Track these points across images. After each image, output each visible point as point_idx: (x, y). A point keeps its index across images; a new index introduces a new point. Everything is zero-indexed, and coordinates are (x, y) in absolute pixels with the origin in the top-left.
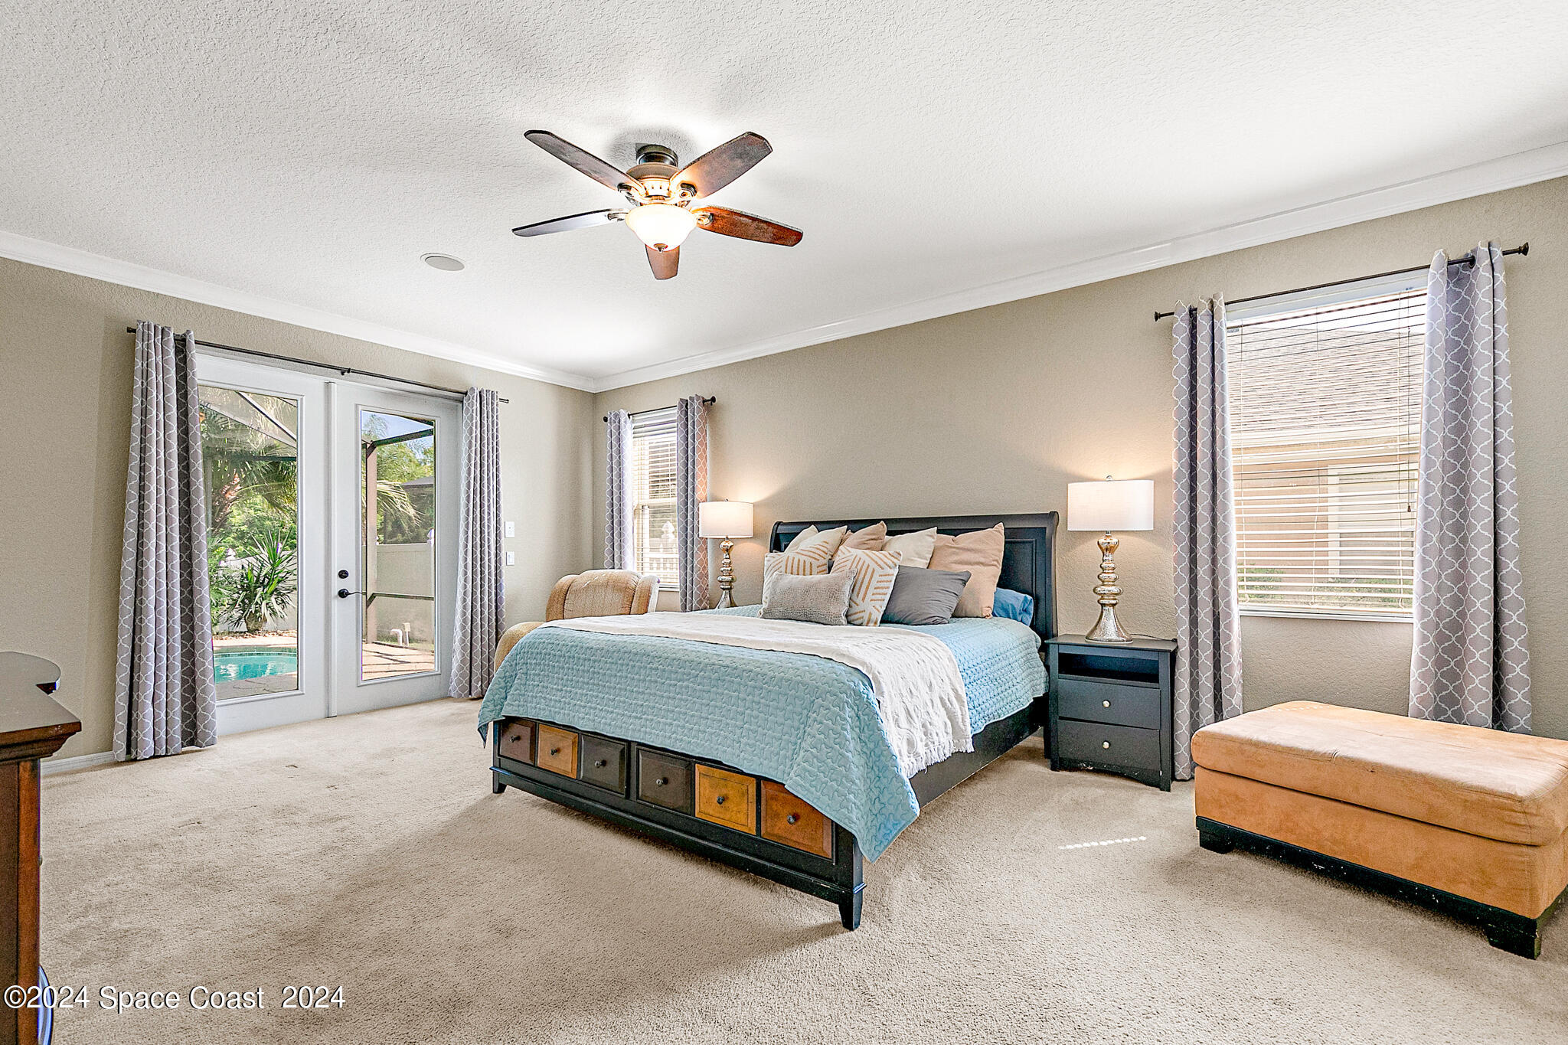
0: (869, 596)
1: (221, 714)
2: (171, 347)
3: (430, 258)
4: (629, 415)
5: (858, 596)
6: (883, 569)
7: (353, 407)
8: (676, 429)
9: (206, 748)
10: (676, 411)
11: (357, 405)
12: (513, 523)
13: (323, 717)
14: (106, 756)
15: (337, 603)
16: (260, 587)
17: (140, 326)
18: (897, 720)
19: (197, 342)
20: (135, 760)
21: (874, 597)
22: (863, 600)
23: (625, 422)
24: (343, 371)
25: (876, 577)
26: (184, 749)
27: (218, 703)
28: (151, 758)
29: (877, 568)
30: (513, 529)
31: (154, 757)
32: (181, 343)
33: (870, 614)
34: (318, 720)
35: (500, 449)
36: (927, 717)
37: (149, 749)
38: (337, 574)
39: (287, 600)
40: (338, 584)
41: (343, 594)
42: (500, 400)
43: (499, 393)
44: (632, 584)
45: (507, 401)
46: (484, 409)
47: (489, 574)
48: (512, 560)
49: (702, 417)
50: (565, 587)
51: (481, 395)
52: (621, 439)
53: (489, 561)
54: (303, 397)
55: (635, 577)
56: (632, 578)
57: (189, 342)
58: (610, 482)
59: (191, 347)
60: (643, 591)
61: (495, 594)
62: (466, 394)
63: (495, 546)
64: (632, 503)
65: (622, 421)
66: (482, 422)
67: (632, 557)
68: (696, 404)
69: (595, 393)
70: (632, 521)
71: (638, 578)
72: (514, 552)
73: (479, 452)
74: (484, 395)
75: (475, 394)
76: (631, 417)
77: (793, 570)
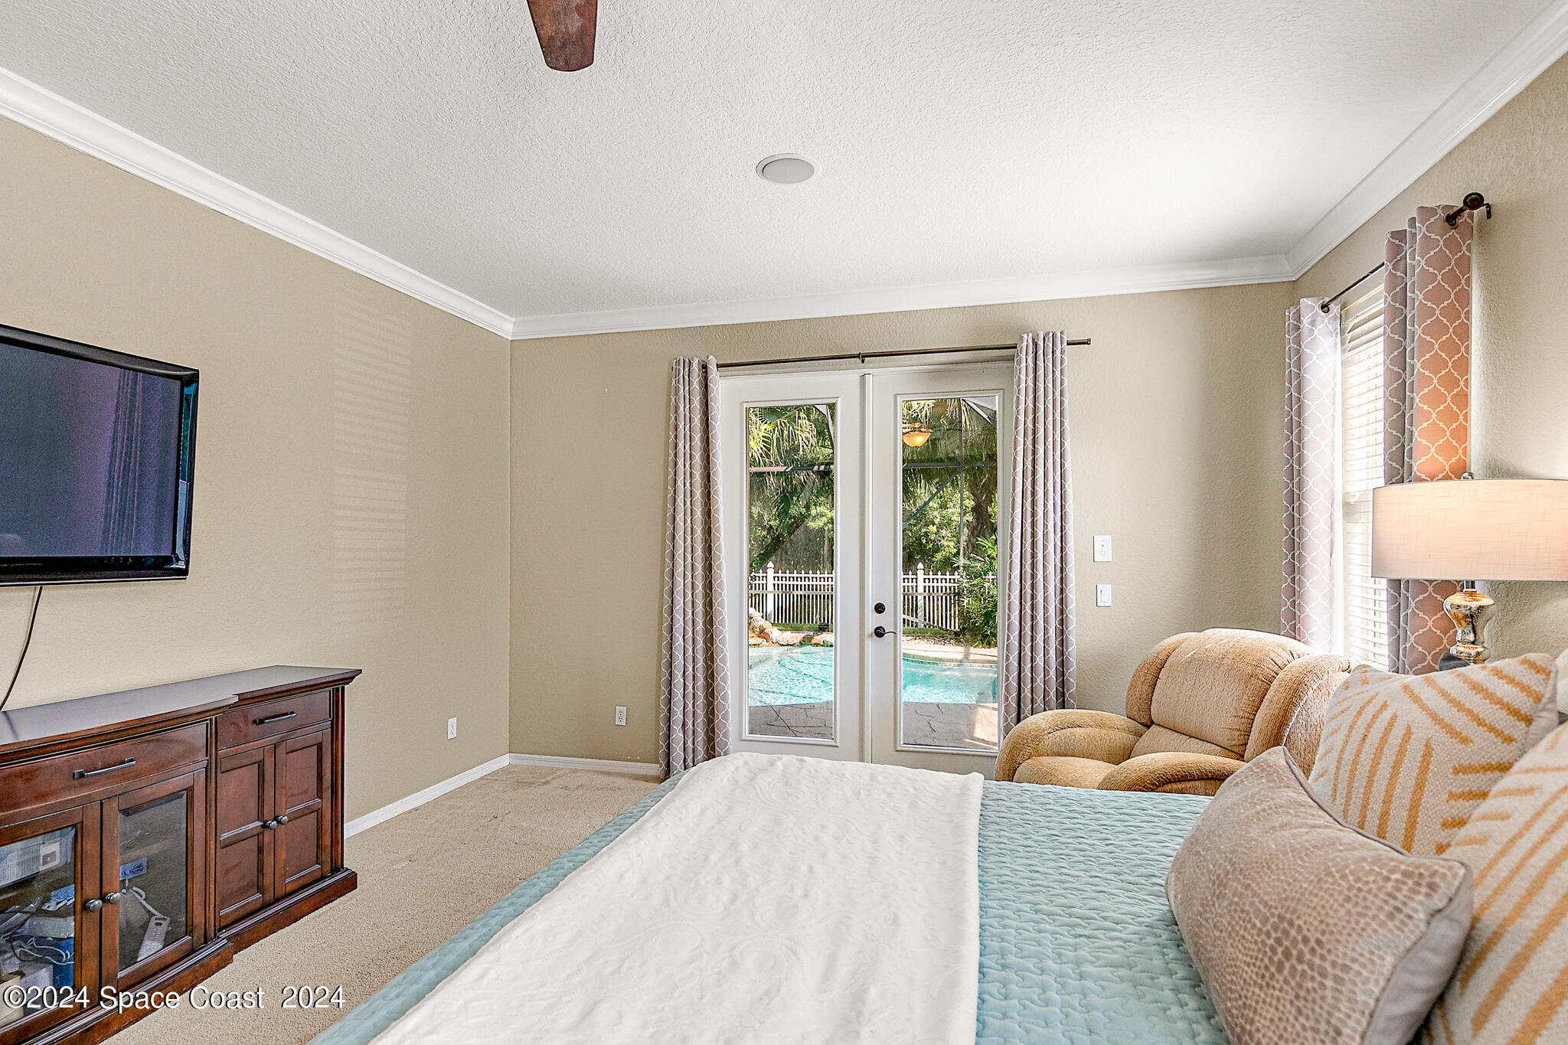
2: (696, 378)
4: (1325, 308)
7: (892, 398)
11: (896, 396)
12: (1112, 538)
14: (658, 769)
15: (871, 643)
17: (674, 364)
19: (719, 366)
24: (863, 357)
30: (1110, 548)
32: (704, 368)
35: (1066, 423)
38: (872, 608)
40: (873, 620)
41: (879, 633)
42: (1068, 344)
43: (1065, 333)
44: (1268, 668)
45: (1087, 342)
46: (1041, 363)
47: (1046, 620)
48: (1106, 597)
49: (1441, 261)
50: (1162, 656)
51: (1035, 344)
52: (1304, 358)
53: (1045, 599)
54: (839, 399)
55: (1284, 654)
56: (1273, 656)
57: (712, 368)
58: (1290, 451)
59: (714, 372)
60: (1281, 690)
61: (1059, 653)
62: (1015, 347)
63: (1059, 577)
64: (1332, 491)
65: (1305, 321)
66: (1035, 385)
67: (1327, 605)
68: (1421, 229)
69: (1294, 279)
70: (1332, 529)
71: (1290, 657)
72: (1110, 586)
73: (1030, 432)
74: (1041, 343)
75: (1025, 343)
76: (1335, 308)
77: (1363, 756)
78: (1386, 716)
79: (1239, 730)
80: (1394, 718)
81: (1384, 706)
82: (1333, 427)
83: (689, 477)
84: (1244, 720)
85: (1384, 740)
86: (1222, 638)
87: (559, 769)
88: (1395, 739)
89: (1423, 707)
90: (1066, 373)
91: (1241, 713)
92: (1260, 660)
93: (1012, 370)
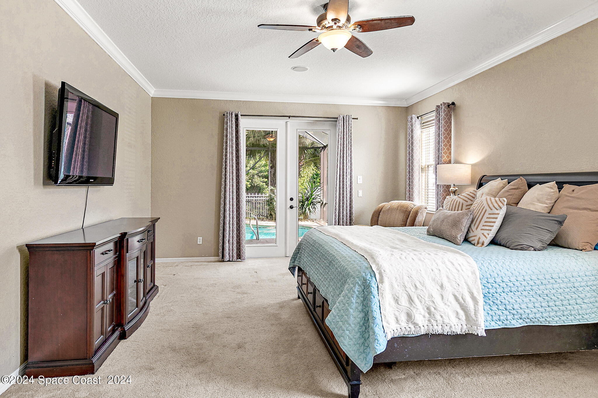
0: (481, 227)
1: (247, 250)
2: (234, 119)
3: (294, 68)
4: (418, 117)
5: (474, 226)
6: (491, 210)
7: (296, 130)
8: (434, 124)
9: (243, 261)
10: (434, 114)
11: (297, 129)
12: (361, 177)
13: (284, 256)
14: (216, 258)
15: (289, 210)
16: (306, 201)
17: (226, 113)
18: (397, 300)
19: (241, 115)
20: (224, 261)
21: (483, 228)
22: (477, 228)
23: (415, 121)
24: (289, 117)
25: (487, 215)
26: (238, 260)
27: (246, 245)
28: (228, 261)
29: (488, 209)
30: (361, 180)
31: (229, 261)
32: (237, 116)
33: (479, 238)
34: (283, 257)
35: (352, 142)
36: (431, 304)
37: (227, 258)
38: (289, 199)
39: (316, 207)
40: (290, 203)
41: (291, 207)
42: (353, 119)
43: (352, 115)
44: (409, 209)
45: (357, 119)
46: (345, 124)
47: (347, 201)
48: (360, 194)
49: (446, 115)
50: (380, 209)
51: (344, 118)
52: (413, 130)
53: (346, 194)
54: (278, 129)
55: (412, 205)
56: (410, 206)
57: (240, 116)
58: (409, 154)
59: (240, 117)
60: (413, 213)
61: (350, 211)
62: (337, 118)
63: (350, 188)
64: (419, 165)
65: (413, 121)
66: (343, 130)
67: (418, 194)
68: (443, 107)
69: (407, 106)
70: (419, 174)
71: (414, 206)
72: (361, 191)
73: (342, 145)
74: (345, 118)
75: (341, 118)
76: (420, 118)
77: (453, 207)
78: (456, 201)
79: (403, 224)
80: (457, 201)
81: (455, 200)
82: (419, 148)
83: (231, 154)
84: (405, 222)
85: (456, 204)
86: (395, 203)
87: (175, 262)
88: (458, 204)
89: (461, 198)
90: (352, 128)
91: (404, 220)
92: (407, 207)
93: (336, 125)
